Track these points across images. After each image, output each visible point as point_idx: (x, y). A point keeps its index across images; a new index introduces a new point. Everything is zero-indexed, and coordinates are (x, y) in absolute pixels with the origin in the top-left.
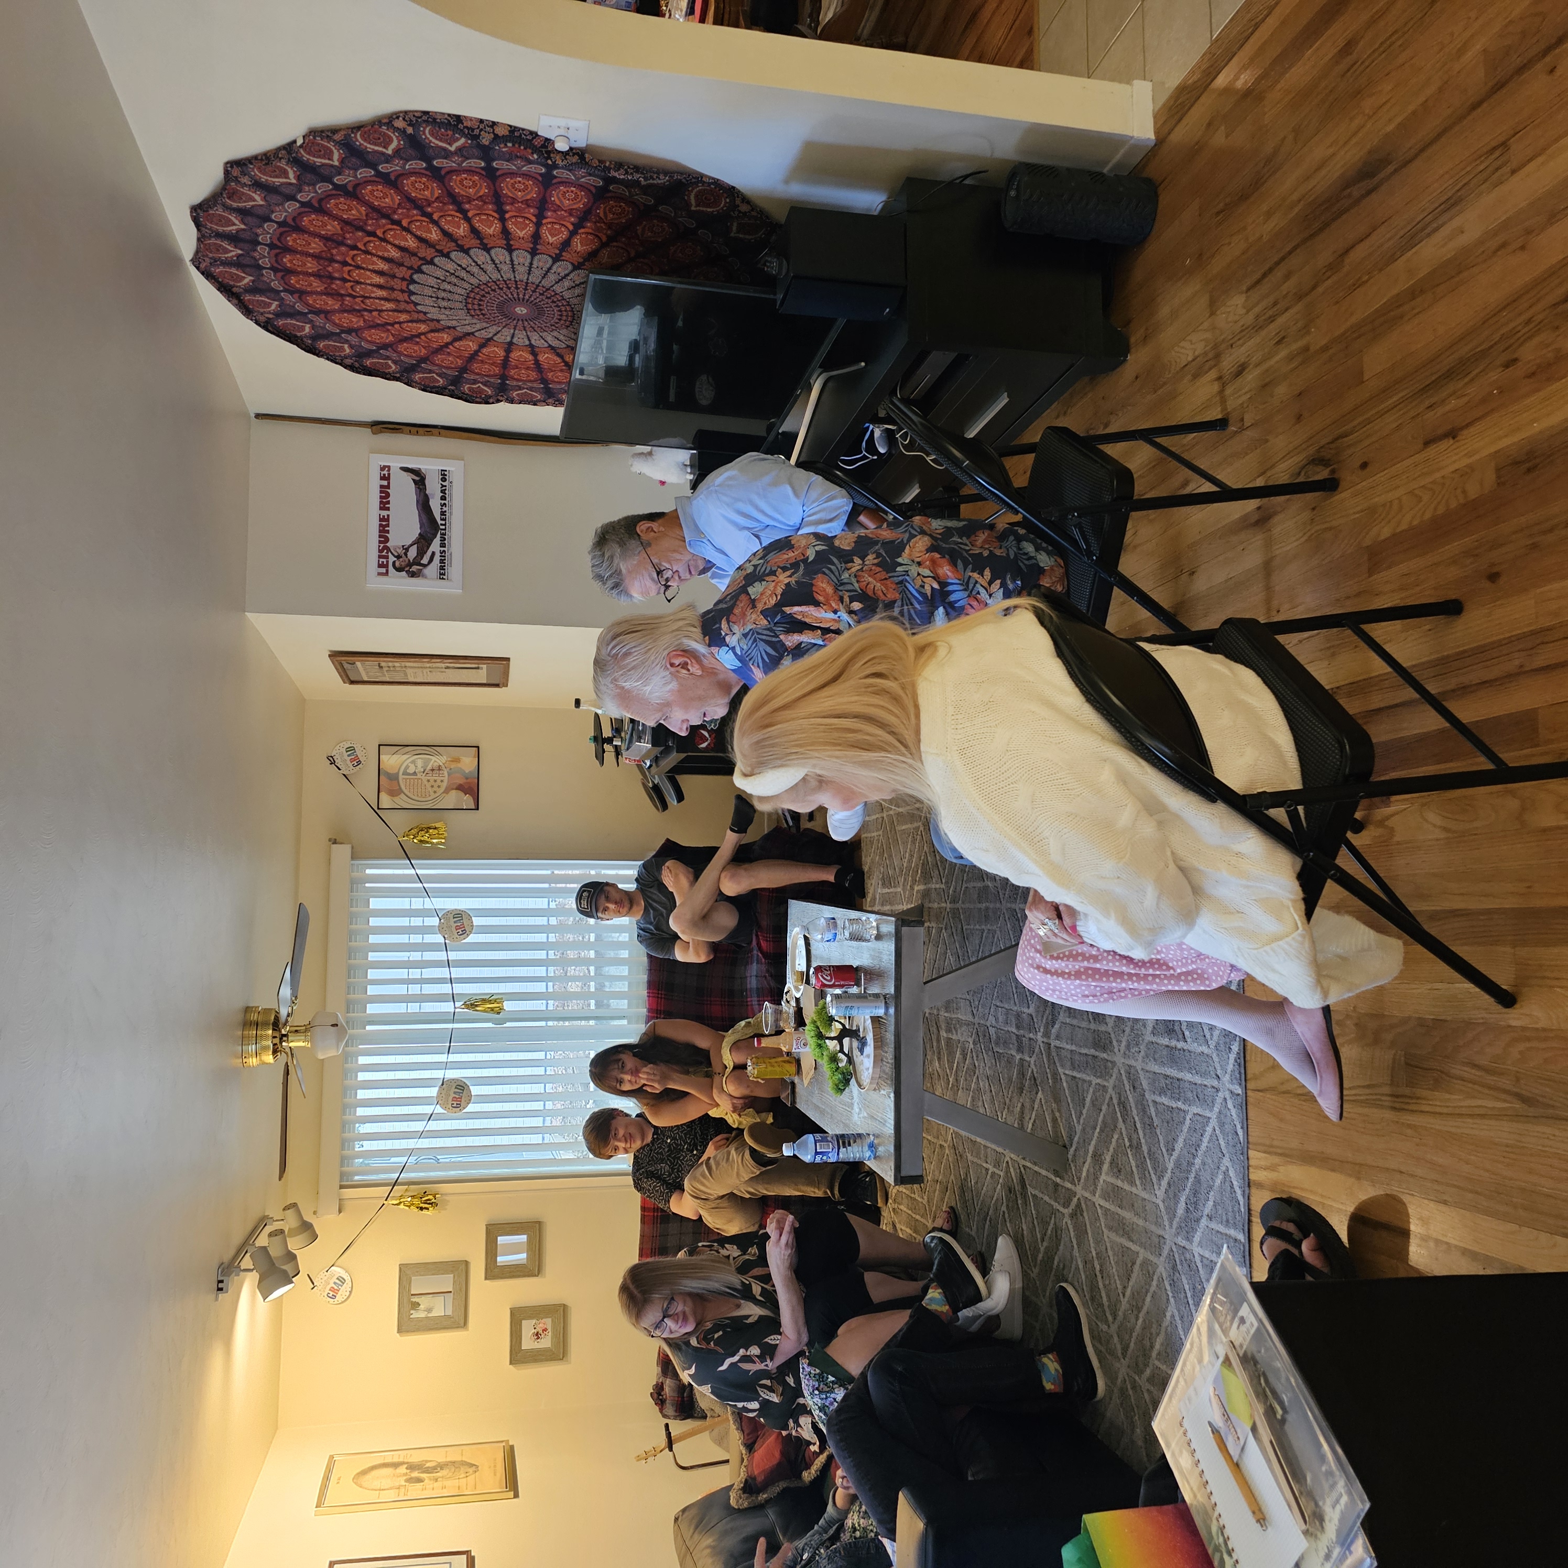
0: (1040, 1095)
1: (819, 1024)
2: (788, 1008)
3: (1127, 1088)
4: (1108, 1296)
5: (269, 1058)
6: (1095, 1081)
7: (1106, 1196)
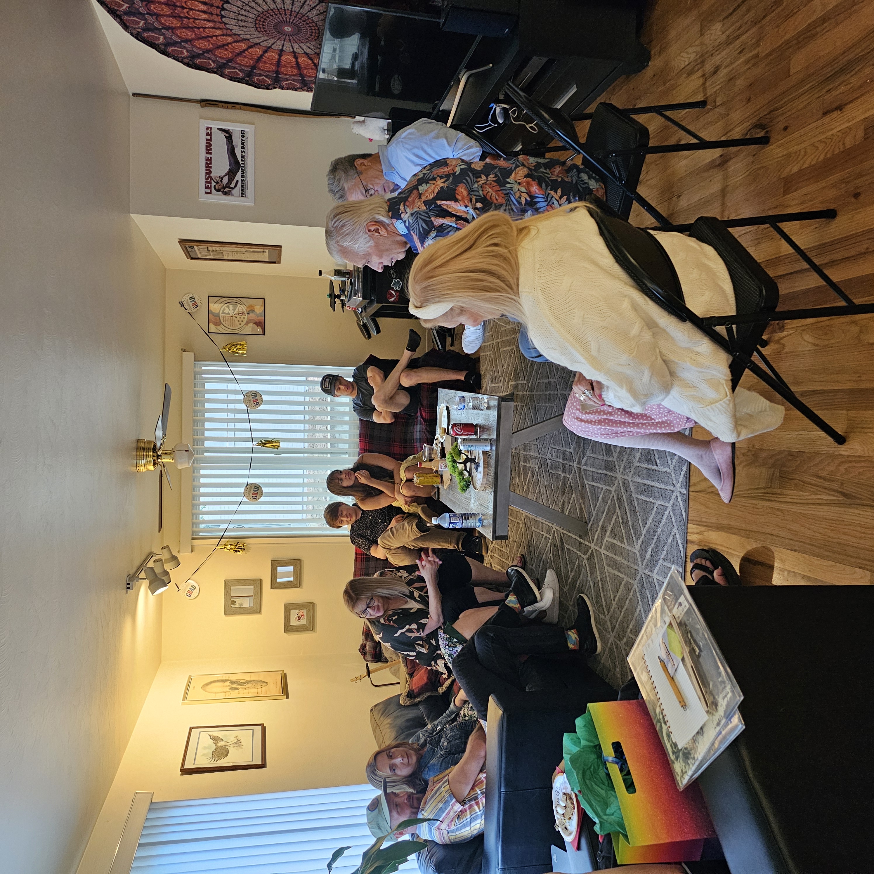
0: (574, 495)
1: (453, 455)
2: (437, 448)
3: (623, 491)
4: (606, 601)
5: (151, 468)
6: (605, 487)
7: (607, 548)
